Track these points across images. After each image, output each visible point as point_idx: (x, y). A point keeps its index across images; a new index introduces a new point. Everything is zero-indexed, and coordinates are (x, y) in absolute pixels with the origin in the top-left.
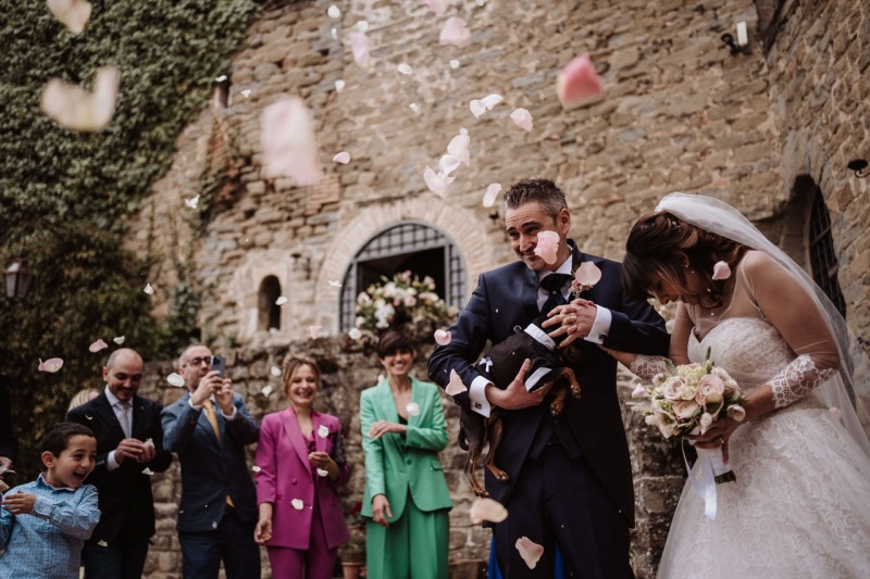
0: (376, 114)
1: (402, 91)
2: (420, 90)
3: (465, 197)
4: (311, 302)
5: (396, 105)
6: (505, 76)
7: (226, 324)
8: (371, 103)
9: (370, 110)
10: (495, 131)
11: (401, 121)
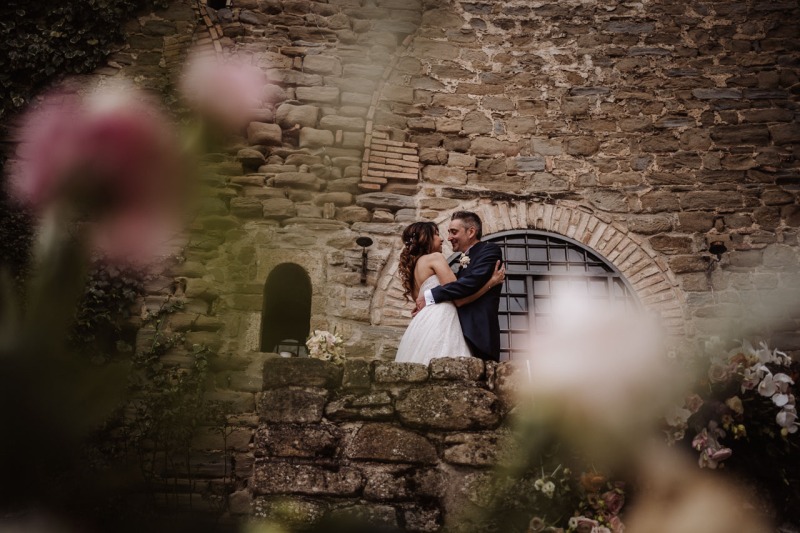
0: (477, 80)
1: (515, 63)
2: (545, 68)
3: (631, 217)
4: (364, 320)
5: (506, 77)
6: (679, 82)
7: (194, 328)
8: (468, 65)
9: (467, 74)
10: (673, 144)
11: (516, 99)
